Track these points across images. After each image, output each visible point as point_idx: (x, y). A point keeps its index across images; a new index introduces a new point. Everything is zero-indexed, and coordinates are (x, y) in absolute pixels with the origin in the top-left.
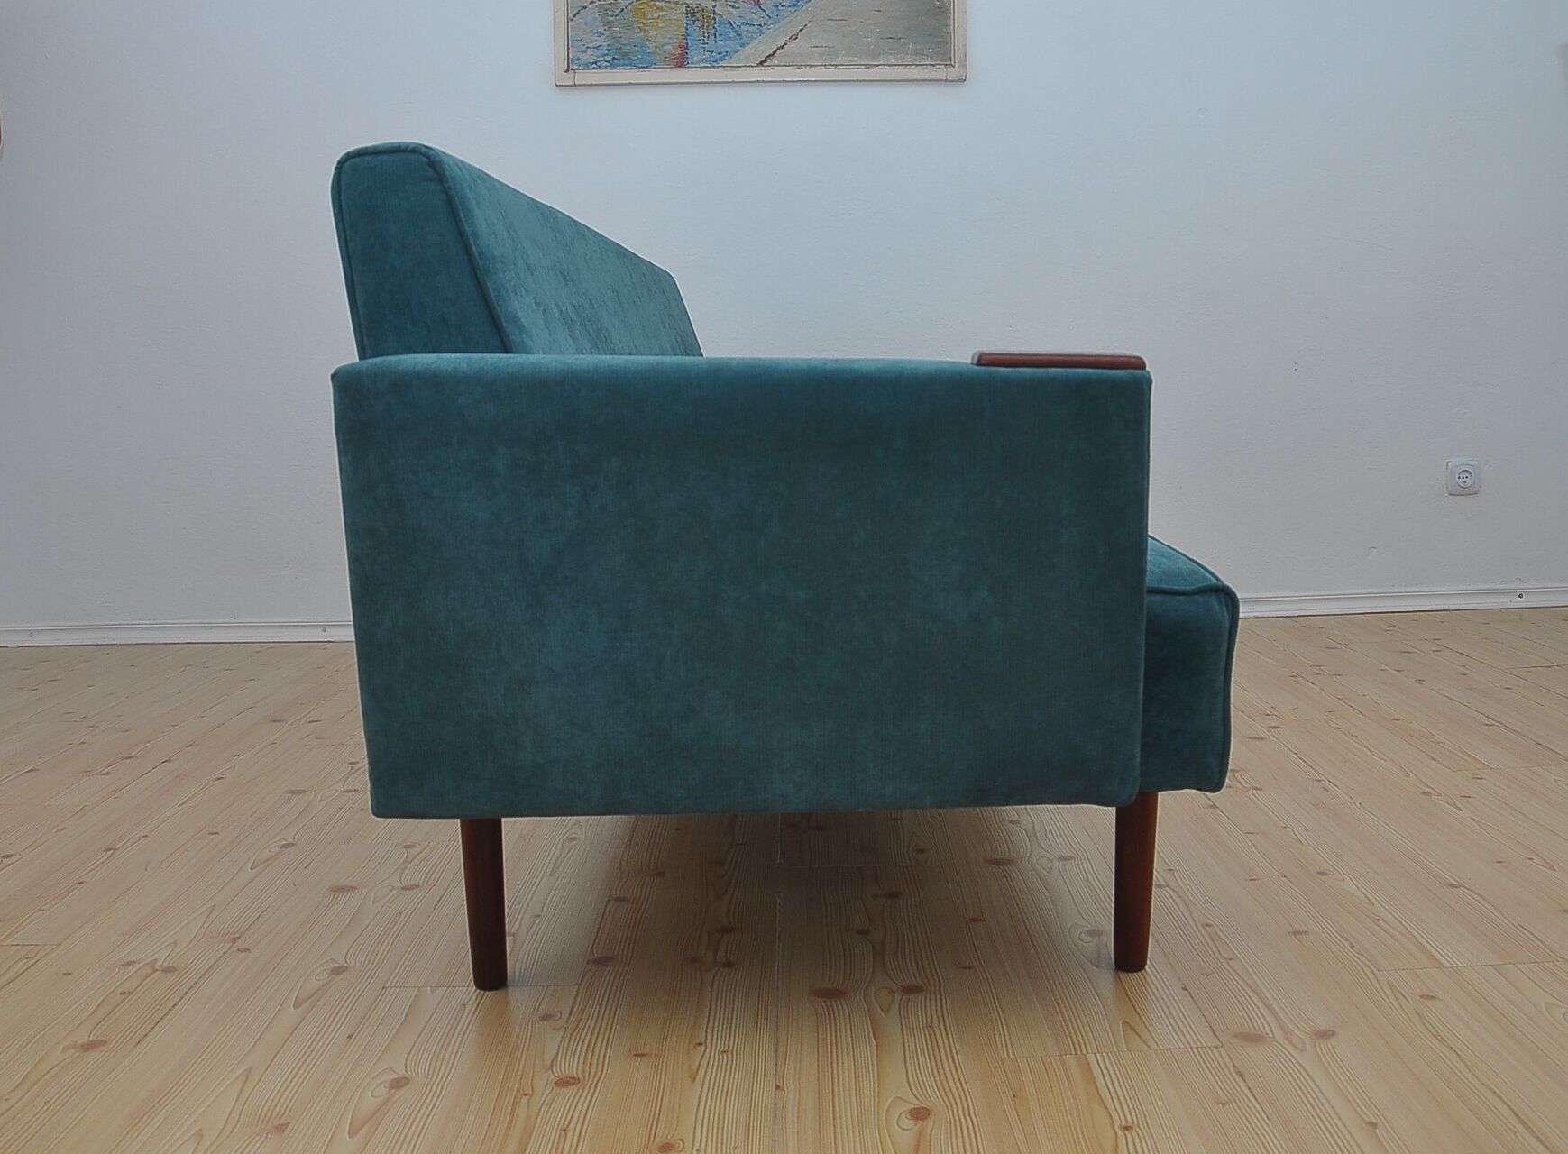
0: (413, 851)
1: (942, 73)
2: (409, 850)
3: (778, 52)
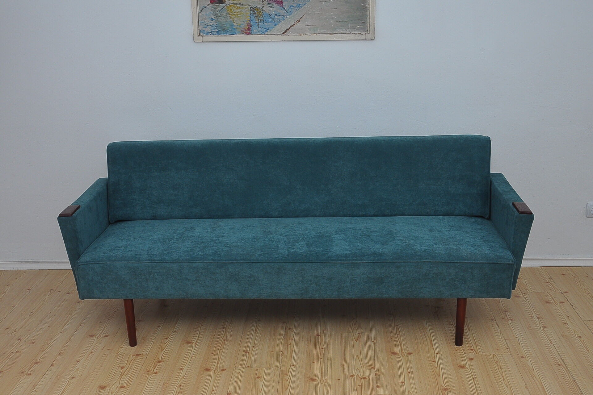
1: (364, 37)
3: (291, 28)
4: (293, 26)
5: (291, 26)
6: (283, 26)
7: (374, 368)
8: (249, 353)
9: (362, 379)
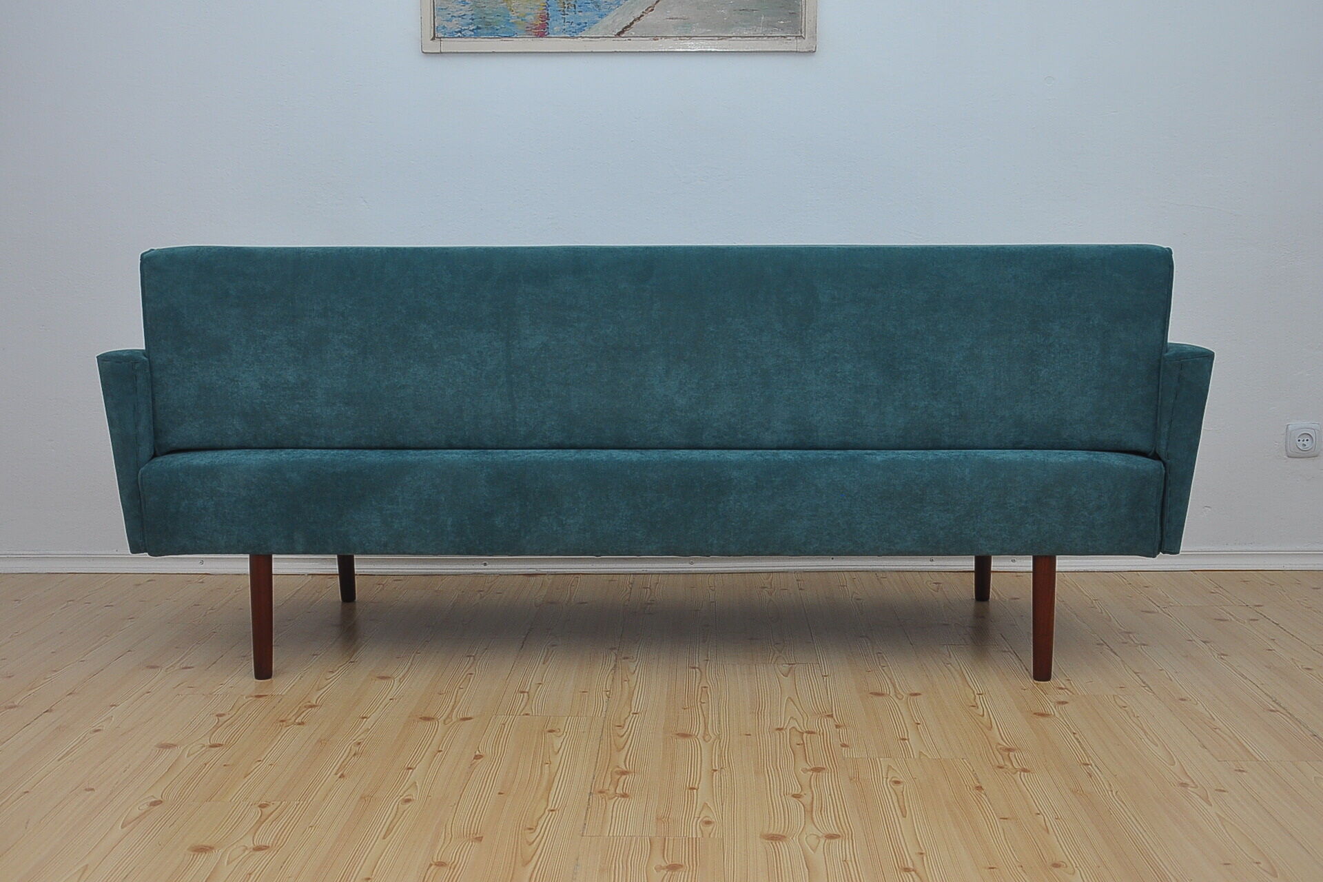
0: (267, 811)
1: (793, 45)
2: (262, 809)
3: (635, 23)
4: (639, 18)
5: (635, 20)
6: (618, 19)
7: (832, 717)
8: (528, 693)
9: (805, 735)
